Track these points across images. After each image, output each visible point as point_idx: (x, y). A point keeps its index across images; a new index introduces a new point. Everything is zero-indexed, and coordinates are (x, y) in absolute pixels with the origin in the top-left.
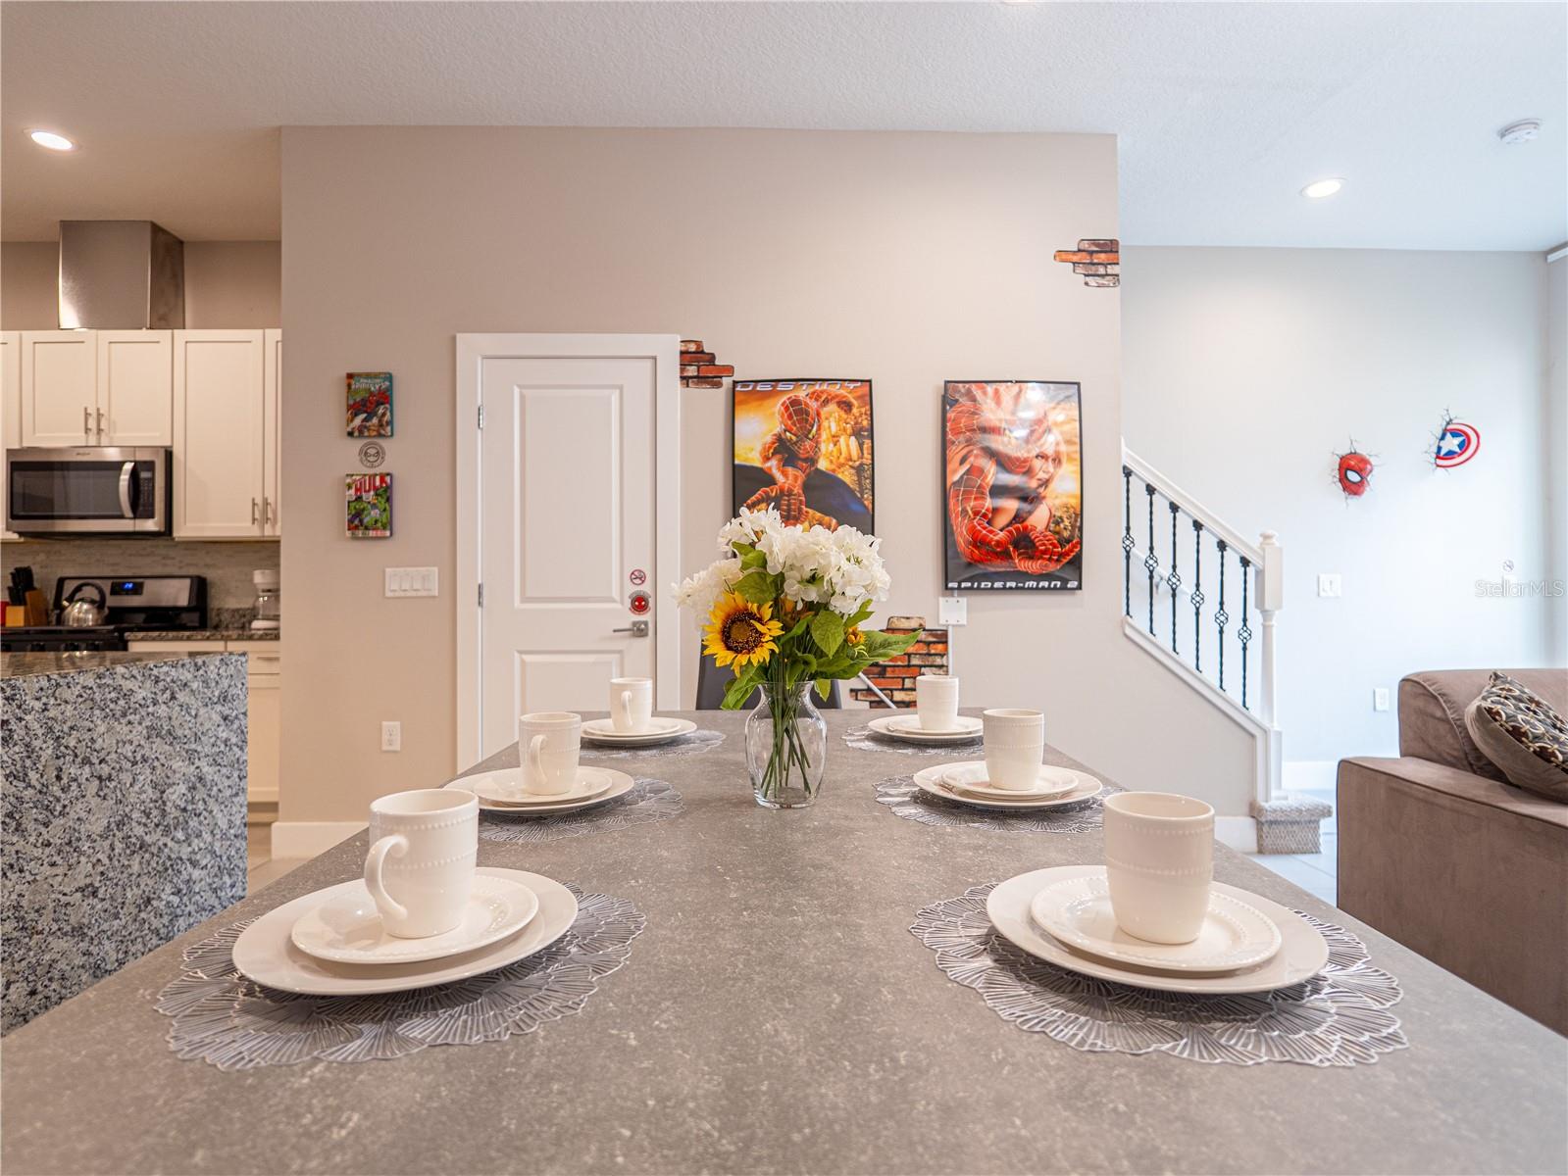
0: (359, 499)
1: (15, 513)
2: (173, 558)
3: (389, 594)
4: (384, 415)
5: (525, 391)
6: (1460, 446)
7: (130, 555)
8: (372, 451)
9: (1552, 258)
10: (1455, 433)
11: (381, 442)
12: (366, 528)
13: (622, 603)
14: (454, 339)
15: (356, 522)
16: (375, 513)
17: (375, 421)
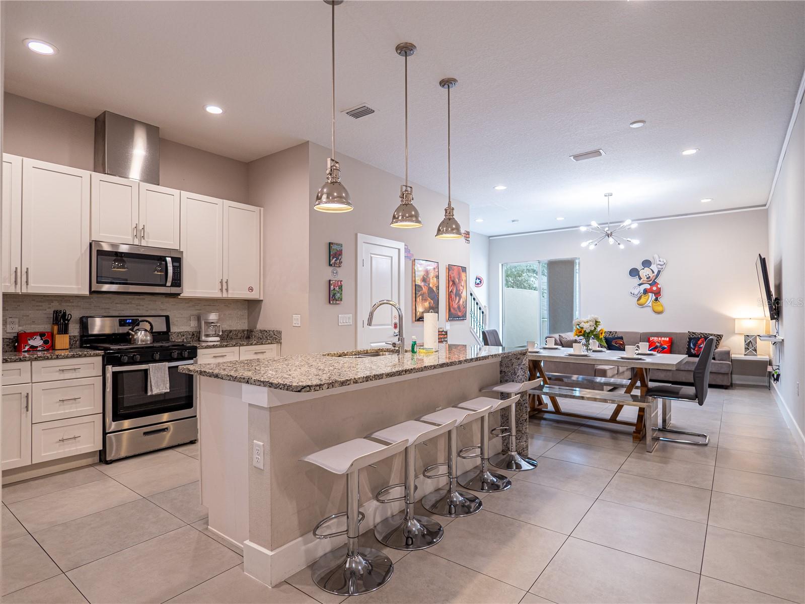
0: (334, 289)
1: (99, 280)
2: (143, 306)
3: (340, 324)
4: (341, 259)
5: (372, 255)
6: (480, 282)
7: (116, 303)
8: (335, 272)
9: (490, 238)
10: (479, 279)
11: (338, 269)
12: (336, 300)
13: (392, 326)
14: (356, 235)
15: (334, 298)
16: (338, 295)
17: (338, 261)
